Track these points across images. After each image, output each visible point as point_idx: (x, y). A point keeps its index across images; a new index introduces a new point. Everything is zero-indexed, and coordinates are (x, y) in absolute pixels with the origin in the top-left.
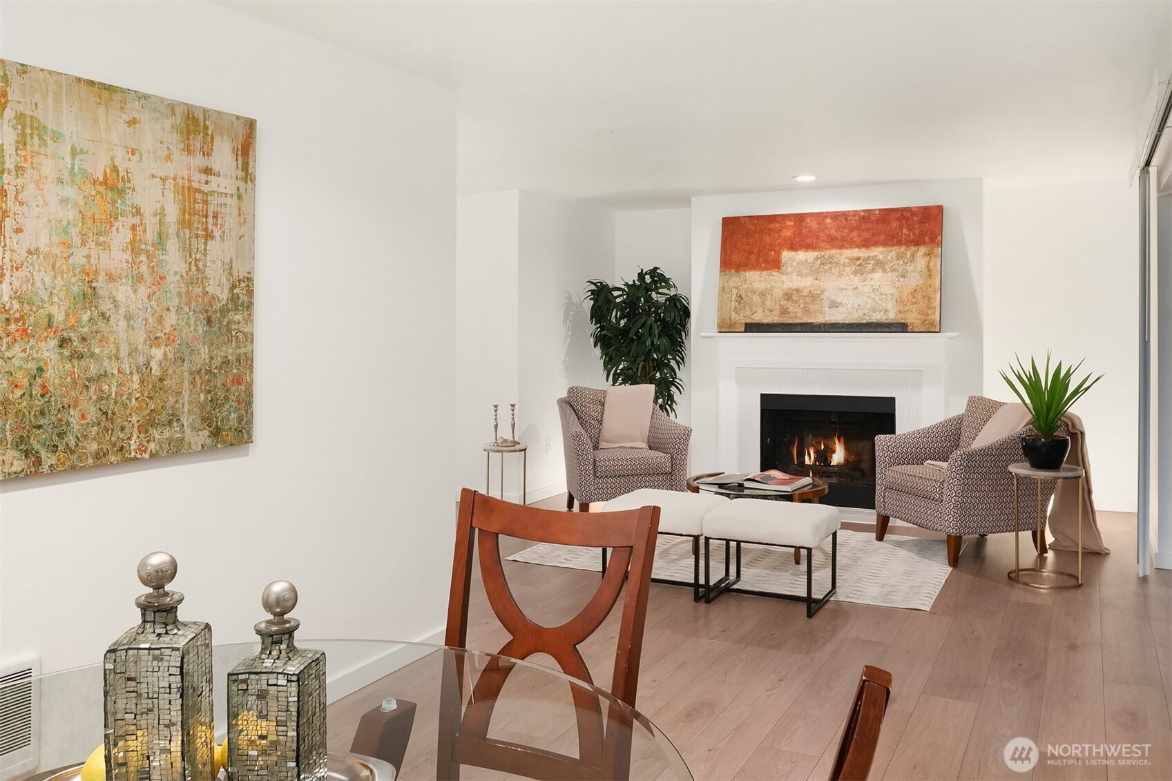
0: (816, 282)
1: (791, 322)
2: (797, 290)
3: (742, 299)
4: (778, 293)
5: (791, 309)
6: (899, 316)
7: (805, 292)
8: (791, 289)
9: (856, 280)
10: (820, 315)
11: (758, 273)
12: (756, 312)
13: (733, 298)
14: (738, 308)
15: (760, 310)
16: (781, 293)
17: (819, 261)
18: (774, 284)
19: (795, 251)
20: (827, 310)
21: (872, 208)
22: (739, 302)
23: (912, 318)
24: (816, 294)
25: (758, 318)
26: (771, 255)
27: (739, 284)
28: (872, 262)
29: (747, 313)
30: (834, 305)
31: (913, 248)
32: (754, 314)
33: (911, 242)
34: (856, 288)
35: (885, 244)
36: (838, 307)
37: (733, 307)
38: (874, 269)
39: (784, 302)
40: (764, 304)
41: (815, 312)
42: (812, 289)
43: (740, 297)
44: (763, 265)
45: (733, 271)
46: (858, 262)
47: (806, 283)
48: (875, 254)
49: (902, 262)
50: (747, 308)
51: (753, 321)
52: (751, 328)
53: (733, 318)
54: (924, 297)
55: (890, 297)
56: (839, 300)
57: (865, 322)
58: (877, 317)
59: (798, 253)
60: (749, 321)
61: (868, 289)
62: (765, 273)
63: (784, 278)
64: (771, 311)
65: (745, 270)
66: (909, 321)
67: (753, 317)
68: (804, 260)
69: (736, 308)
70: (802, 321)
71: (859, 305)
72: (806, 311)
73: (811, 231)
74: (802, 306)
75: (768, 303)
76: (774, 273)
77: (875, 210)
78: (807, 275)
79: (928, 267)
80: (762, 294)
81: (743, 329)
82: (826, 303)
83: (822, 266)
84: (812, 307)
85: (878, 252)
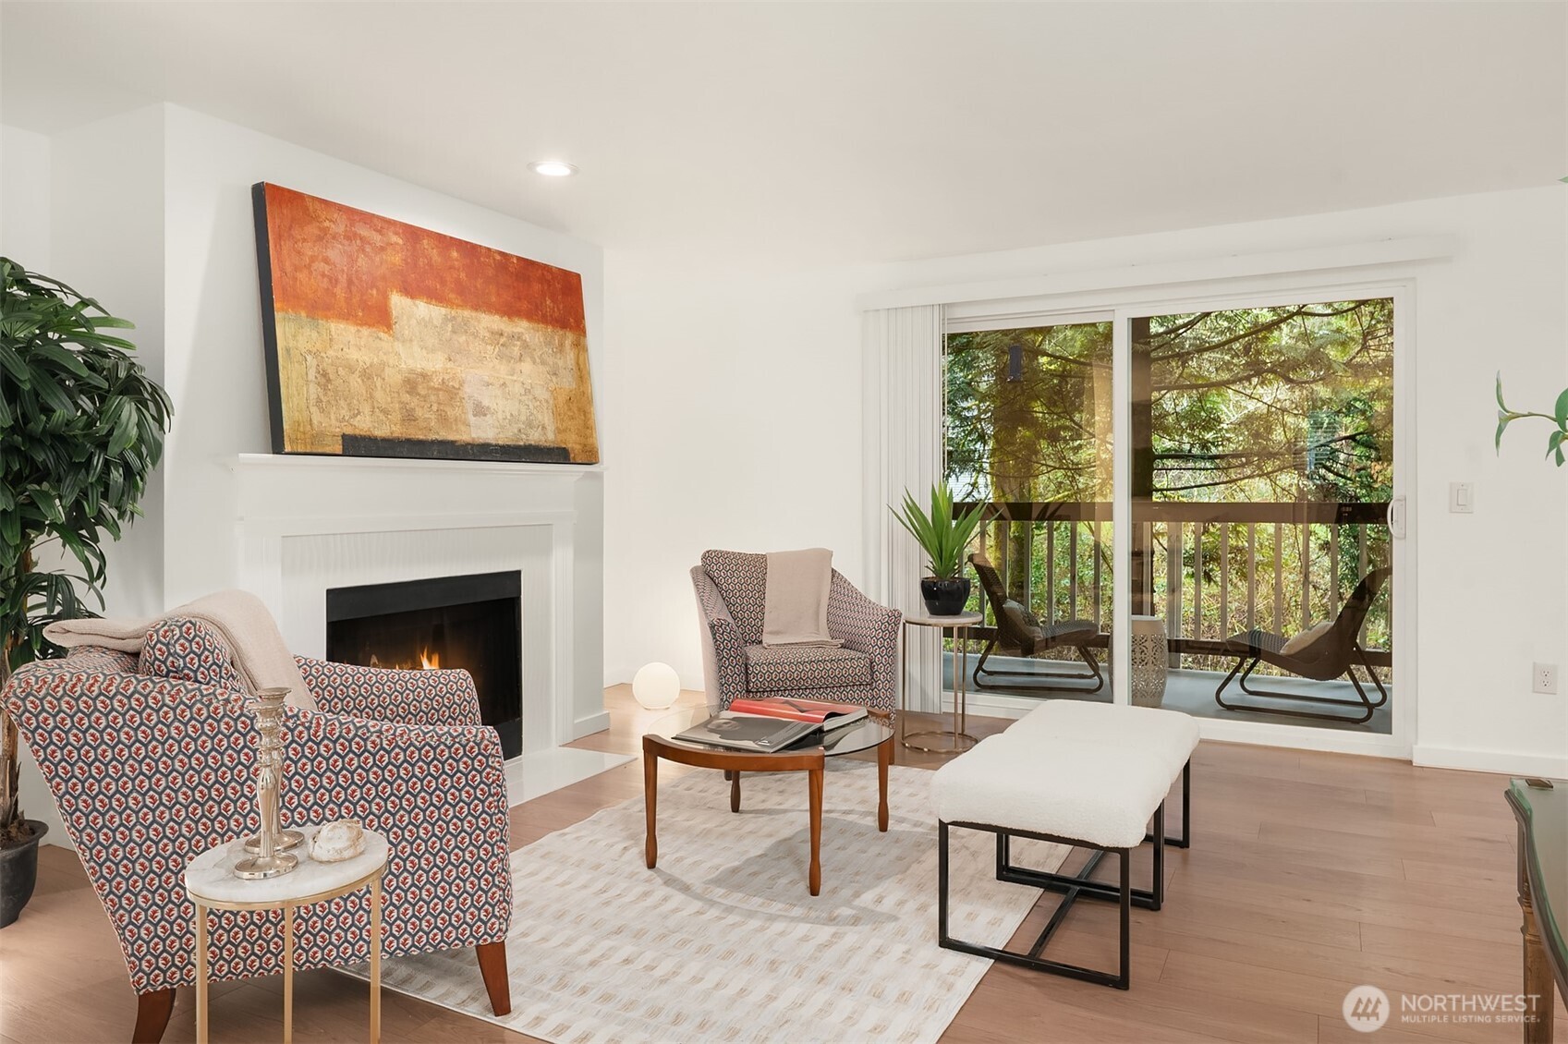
0: (450, 365)
1: (421, 437)
2: (424, 376)
3: (329, 380)
4: (393, 377)
5: (419, 412)
6: (560, 437)
7: (436, 383)
8: (412, 371)
9: (503, 369)
10: (463, 428)
11: (353, 329)
12: (359, 413)
13: (312, 376)
14: (324, 399)
15: (366, 409)
16: (398, 378)
17: (449, 327)
18: (385, 358)
19: (412, 298)
20: (472, 419)
21: (508, 252)
22: (325, 389)
23: (571, 442)
24: (453, 387)
25: (365, 424)
26: (372, 295)
27: (318, 345)
28: (519, 343)
29: (343, 412)
30: (480, 411)
31: (561, 332)
32: (355, 416)
33: (557, 321)
34: (504, 384)
35: (529, 316)
36: (485, 415)
37: (313, 396)
38: (521, 355)
39: (406, 397)
40: (371, 397)
41: (456, 420)
42: (447, 377)
43: (325, 375)
44: (360, 314)
45: (303, 314)
46: (502, 340)
47: (435, 364)
48: (519, 330)
49: (550, 351)
50: (342, 402)
51: (357, 432)
52: (357, 446)
53: (315, 422)
54: (579, 410)
55: (545, 404)
56: (486, 403)
57: (522, 443)
58: (535, 437)
59: (418, 302)
60: (349, 431)
61: (518, 389)
62: (365, 331)
63: (399, 346)
64: (385, 412)
65: (327, 318)
66: (569, 446)
67: (355, 422)
68: (427, 319)
69: (319, 401)
70: (440, 438)
71: (512, 415)
72: (443, 419)
73: (430, 264)
74: (435, 408)
75: (379, 395)
76: (382, 335)
77: (512, 256)
78: (433, 351)
79: (578, 364)
80: (367, 375)
81: (339, 449)
82: (469, 406)
83: (455, 337)
84: (450, 413)
85: (522, 327)
